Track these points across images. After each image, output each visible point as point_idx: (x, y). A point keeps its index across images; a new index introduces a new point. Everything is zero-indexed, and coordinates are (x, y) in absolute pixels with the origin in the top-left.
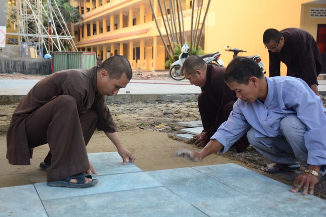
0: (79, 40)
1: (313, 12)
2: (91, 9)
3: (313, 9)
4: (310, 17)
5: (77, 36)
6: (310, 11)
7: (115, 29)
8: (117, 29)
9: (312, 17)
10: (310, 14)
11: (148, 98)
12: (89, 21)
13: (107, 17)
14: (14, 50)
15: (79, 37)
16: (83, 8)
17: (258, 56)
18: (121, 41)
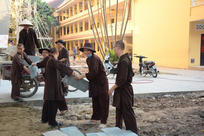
0: (59, 37)
1: (197, 26)
2: (66, 18)
3: (197, 24)
4: (196, 29)
5: (58, 34)
6: (196, 26)
7: (80, 31)
8: (82, 31)
9: (197, 30)
10: (196, 28)
11: (68, 101)
12: (65, 25)
13: (76, 24)
14: (13, 49)
15: (59, 35)
16: (61, 17)
17: (153, 61)
18: (84, 39)
